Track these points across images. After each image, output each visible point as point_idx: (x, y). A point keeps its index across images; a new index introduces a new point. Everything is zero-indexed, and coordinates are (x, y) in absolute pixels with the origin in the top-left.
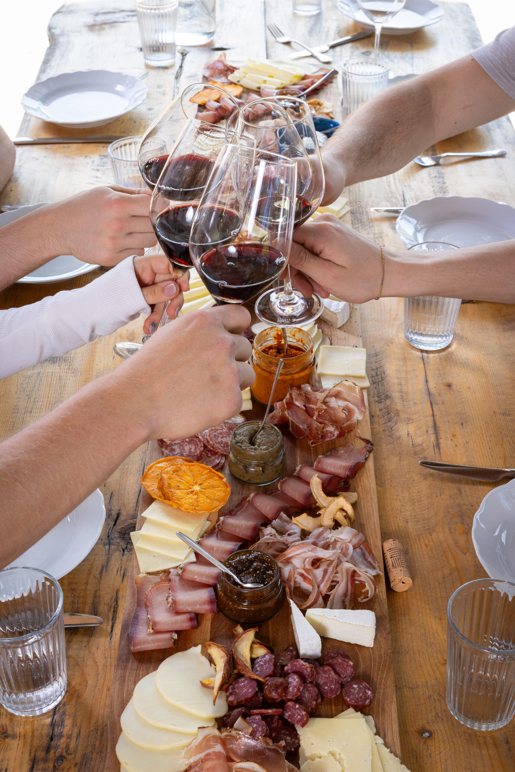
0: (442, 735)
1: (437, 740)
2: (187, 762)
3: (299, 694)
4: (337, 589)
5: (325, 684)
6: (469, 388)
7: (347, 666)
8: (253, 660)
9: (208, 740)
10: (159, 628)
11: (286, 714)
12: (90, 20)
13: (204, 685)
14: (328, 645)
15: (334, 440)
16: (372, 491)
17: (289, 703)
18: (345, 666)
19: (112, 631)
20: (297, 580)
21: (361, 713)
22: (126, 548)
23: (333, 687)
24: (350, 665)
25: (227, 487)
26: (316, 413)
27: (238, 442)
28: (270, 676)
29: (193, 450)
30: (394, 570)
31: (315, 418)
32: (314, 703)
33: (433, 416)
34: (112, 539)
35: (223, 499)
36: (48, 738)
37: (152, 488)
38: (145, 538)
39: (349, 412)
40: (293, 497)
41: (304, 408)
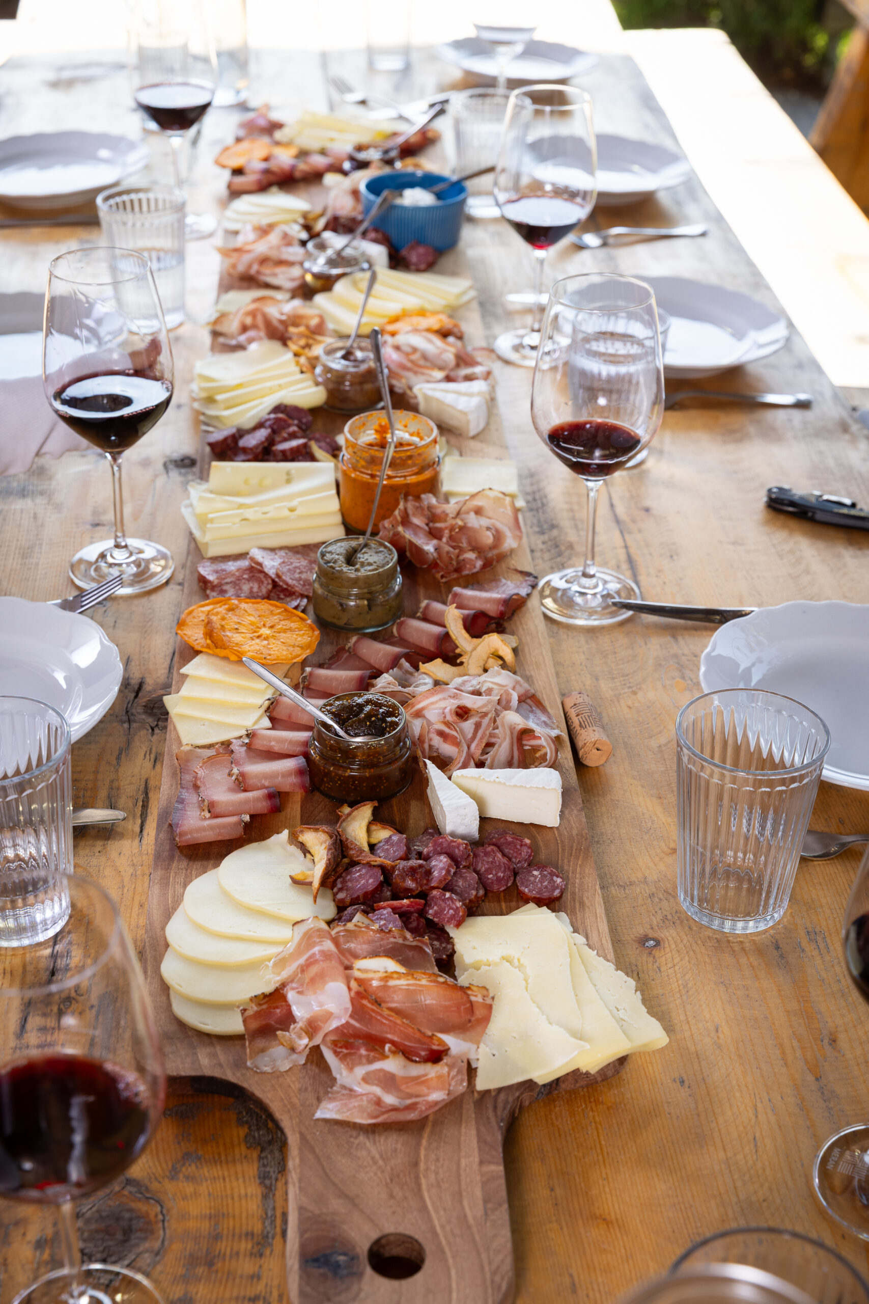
0: (675, 942)
1: (668, 950)
2: (278, 978)
3: (450, 878)
4: (498, 750)
5: (488, 871)
6: (678, 512)
7: (521, 845)
8: (372, 847)
9: (310, 937)
10: (218, 810)
11: (431, 911)
12: (51, 76)
13: (296, 882)
14: (489, 828)
15: (477, 573)
16: (540, 635)
17: (435, 893)
18: (518, 847)
19: (141, 831)
20: (433, 743)
21: (549, 908)
22: (157, 725)
23: (501, 875)
24: (526, 845)
25: (314, 630)
26: (446, 533)
27: (329, 562)
28: (401, 859)
29: (255, 589)
30: (583, 731)
31: (444, 540)
32: (474, 892)
33: (626, 547)
34: (133, 715)
35: (308, 646)
36: (48, 973)
37: (195, 635)
38: (189, 700)
39: (498, 537)
40: (418, 643)
41: (426, 528)
